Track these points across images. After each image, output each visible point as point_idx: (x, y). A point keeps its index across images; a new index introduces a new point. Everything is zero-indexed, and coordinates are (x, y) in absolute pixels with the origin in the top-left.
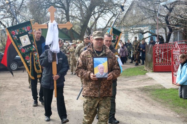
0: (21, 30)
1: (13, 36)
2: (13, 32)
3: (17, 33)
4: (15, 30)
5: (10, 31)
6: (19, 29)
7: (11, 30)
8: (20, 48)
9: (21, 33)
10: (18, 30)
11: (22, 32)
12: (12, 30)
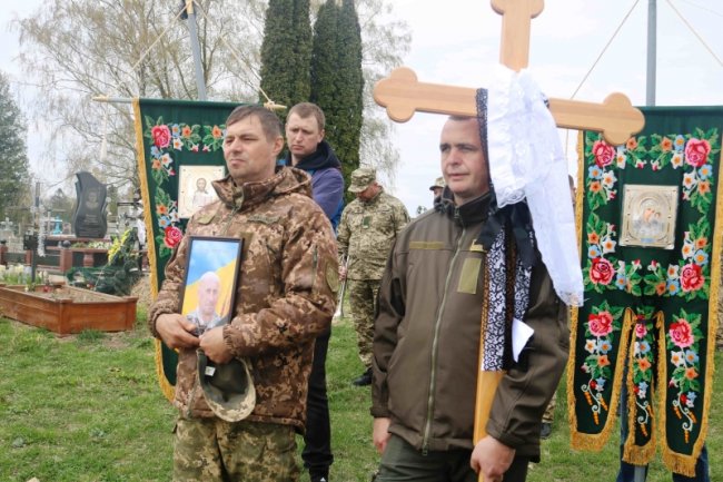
0: (202, 133)
1: (154, 150)
2: (162, 132)
3: (178, 140)
4: (175, 126)
5: (147, 119)
6: (195, 126)
7: (156, 120)
8: (163, 222)
9: (196, 147)
10: (188, 127)
11: (201, 147)
12: (160, 118)
